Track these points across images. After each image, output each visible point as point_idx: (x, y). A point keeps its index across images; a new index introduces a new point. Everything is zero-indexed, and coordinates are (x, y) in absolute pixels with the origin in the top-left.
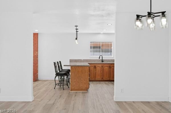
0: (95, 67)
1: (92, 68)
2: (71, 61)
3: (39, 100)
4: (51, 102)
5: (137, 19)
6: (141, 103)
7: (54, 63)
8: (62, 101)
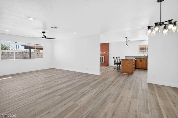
0: (141, 61)
1: (139, 61)
2: (126, 57)
3: (103, 75)
4: (108, 77)
5: (148, 29)
6: (170, 88)
7: (114, 57)
8: (114, 77)
